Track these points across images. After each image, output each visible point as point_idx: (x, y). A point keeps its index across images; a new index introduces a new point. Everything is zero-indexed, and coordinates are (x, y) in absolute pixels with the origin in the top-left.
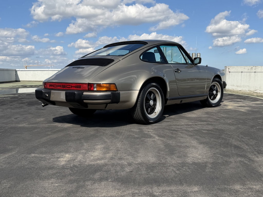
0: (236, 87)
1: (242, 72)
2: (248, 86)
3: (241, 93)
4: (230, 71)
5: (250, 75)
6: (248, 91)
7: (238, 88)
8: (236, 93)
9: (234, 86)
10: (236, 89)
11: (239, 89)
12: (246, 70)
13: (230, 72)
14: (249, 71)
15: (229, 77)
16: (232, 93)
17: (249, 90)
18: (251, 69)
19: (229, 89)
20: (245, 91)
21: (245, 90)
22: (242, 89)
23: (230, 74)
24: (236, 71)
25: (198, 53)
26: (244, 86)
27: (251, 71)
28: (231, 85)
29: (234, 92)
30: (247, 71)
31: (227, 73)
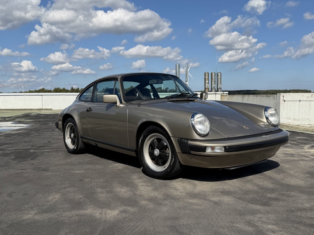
0: (293, 120)
1: (300, 101)
2: (307, 119)
3: (303, 129)
4: (284, 99)
5: (310, 105)
6: (307, 126)
7: (295, 122)
8: (295, 130)
9: (290, 119)
10: (292, 123)
11: (297, 123)
12: (305, 99)
13: (284, 101)
14: (309, 99)
15: (284, 107)
16: (290, 129)
17: (309, 124)
18: (311, 96)
19: (284, 123)
20: (304, 126)
21: (304, 124)
22: (300, 123)
23: (285, 104)
24: (292, 99)
25: (218, 73)
26: (303, 119)
27: (311, 100)
28: (286, 118)
29: (292, 127)
30: (307, 100)
31: (281, 102)
